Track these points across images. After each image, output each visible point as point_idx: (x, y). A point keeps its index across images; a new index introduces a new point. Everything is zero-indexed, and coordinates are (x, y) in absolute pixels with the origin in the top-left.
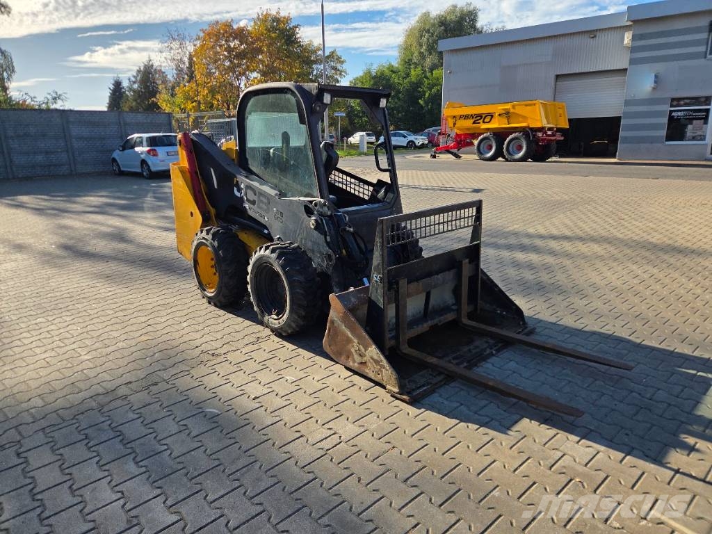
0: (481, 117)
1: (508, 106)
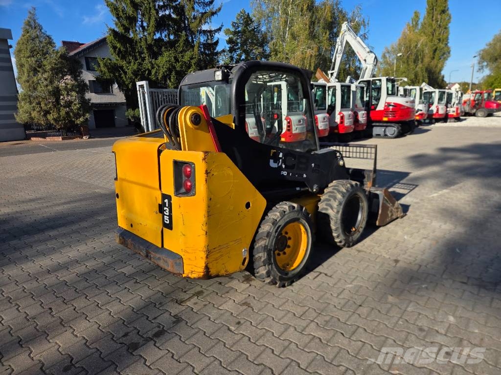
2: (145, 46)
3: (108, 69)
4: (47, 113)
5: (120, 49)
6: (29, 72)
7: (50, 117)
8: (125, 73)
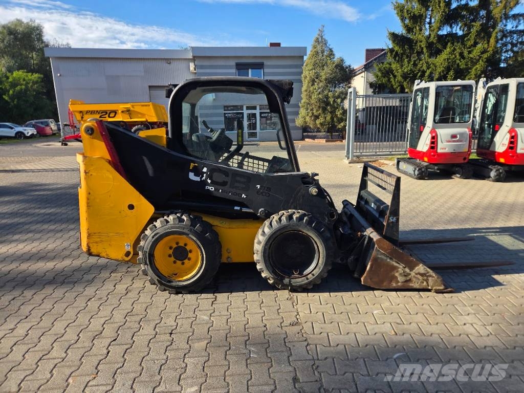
0: (107, 113)
1: (128, 106)
2: (425, 45)
3: (382, 73)
4: (317, 117)
5: (397, 52)
6: (309, 83)
7: (318, 122)
8: (395, 76)
